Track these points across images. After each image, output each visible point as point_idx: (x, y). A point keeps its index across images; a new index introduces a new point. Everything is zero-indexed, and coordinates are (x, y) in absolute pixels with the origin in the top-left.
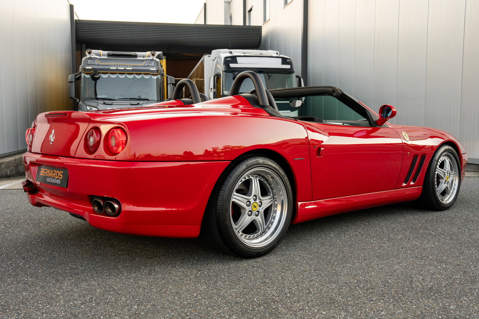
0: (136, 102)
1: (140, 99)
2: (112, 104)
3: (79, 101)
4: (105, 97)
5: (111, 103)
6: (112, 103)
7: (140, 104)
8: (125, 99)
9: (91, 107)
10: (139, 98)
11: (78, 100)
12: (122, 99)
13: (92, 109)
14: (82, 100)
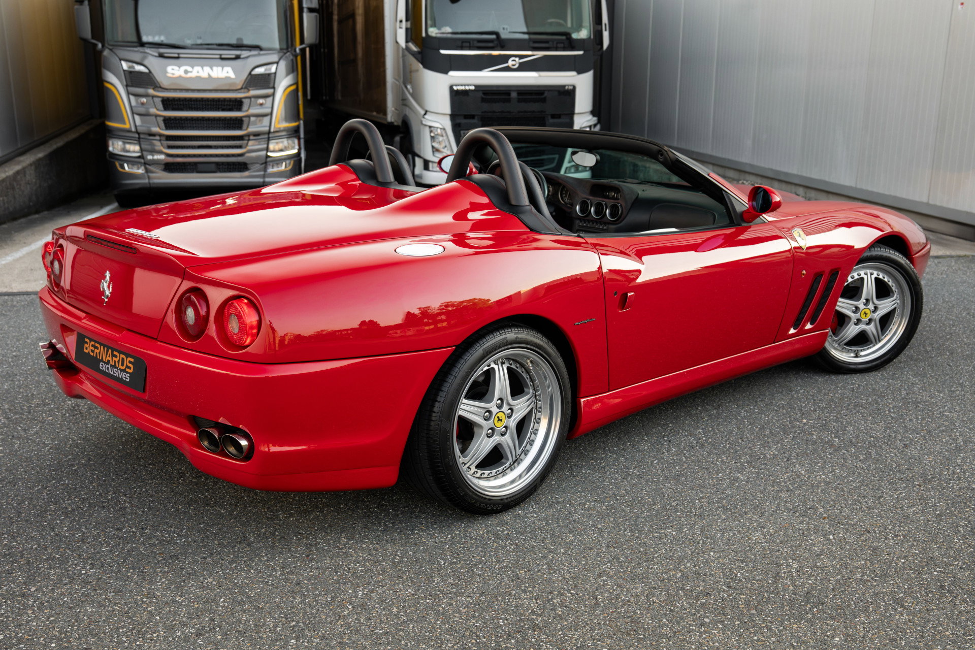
0: (233, 53)
1: (240, 46)
2: (178, 58)
3: (103, 46)
4: (162, 41)
5: (176, 55)
6: (178, 54)
7: (242, 56)
8: (208, 46)
9: (131, 64)
10: (240, 43)
11: (100, 46)
12: (201, 45)
13: (133, 67)
14: (110, 47)
